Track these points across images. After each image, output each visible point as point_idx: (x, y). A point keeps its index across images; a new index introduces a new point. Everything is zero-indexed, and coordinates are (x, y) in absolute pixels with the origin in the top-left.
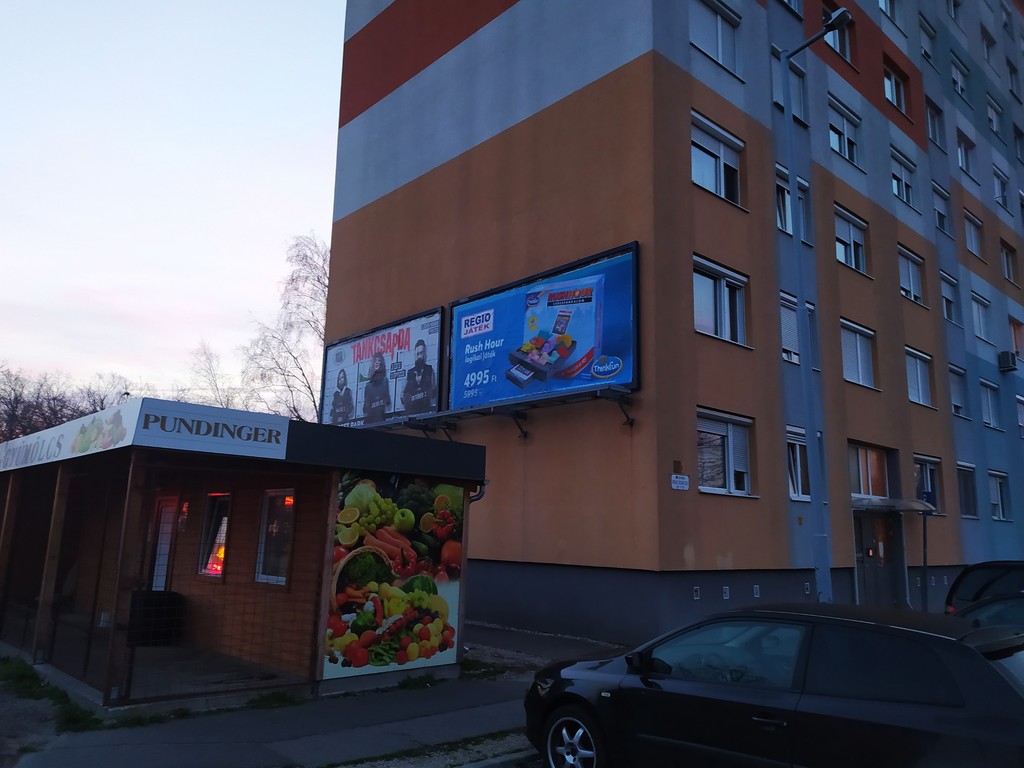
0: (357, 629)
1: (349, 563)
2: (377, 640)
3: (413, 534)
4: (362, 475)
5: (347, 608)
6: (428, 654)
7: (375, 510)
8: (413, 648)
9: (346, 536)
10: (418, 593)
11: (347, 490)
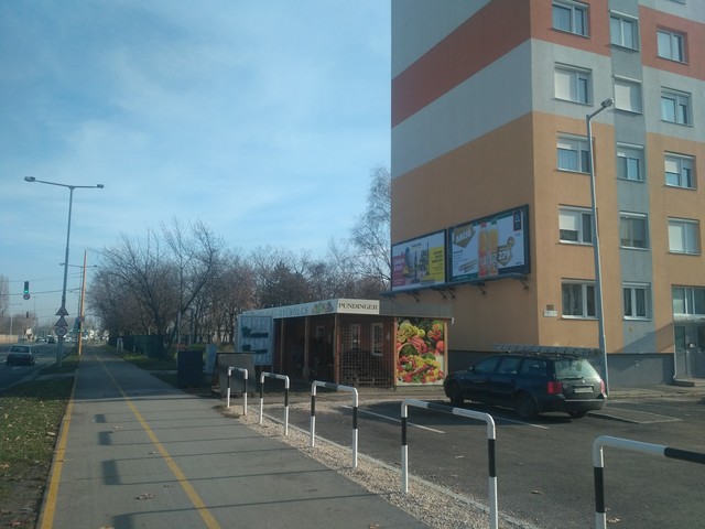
0: (406, 370)
1: (403, 348)
2: (414, 375)
3: (425, 338)
4: (406, 318)
5: (403, 363)
6: (434, 380)
7: (410, 330)
8: (428, 378)
9: (402, 339)
10: (428, 359)
11: (400, 323)
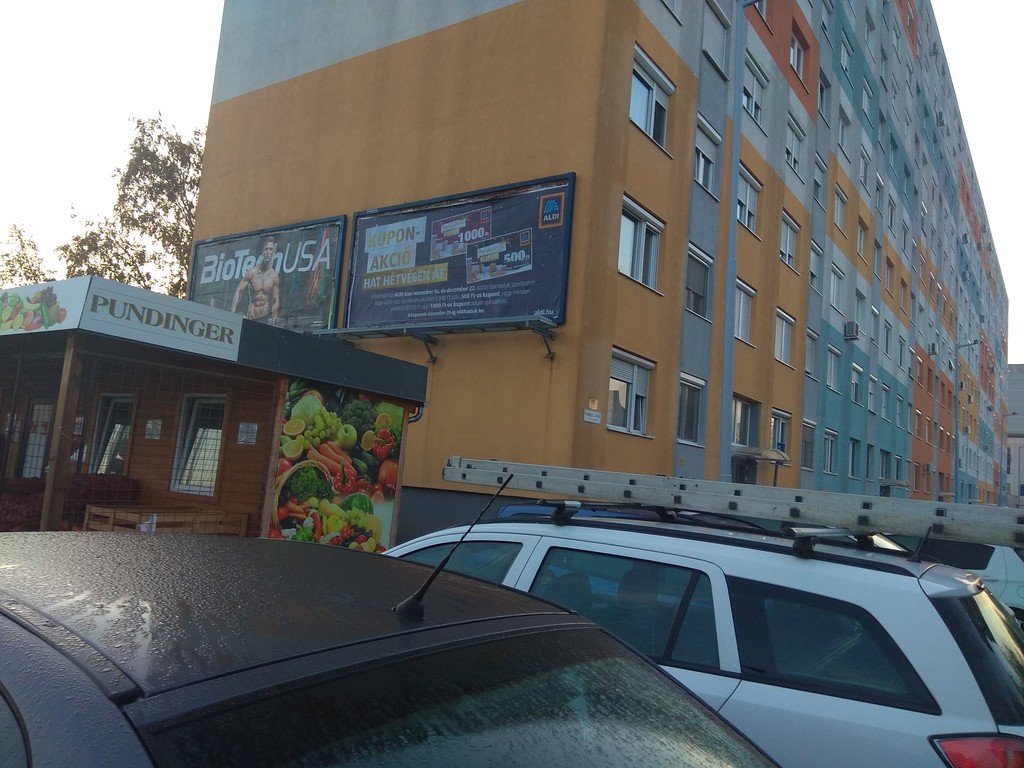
1: (291, 477)
3: (354, 451)
4: (311, 385)
5: (287, 522)
7: (320, 424)
9: (291, 449)
10: (355, 511)
11: (294, 400)
